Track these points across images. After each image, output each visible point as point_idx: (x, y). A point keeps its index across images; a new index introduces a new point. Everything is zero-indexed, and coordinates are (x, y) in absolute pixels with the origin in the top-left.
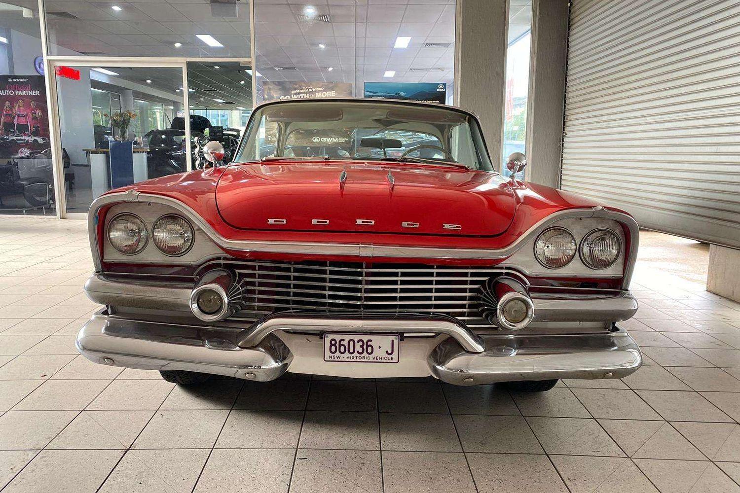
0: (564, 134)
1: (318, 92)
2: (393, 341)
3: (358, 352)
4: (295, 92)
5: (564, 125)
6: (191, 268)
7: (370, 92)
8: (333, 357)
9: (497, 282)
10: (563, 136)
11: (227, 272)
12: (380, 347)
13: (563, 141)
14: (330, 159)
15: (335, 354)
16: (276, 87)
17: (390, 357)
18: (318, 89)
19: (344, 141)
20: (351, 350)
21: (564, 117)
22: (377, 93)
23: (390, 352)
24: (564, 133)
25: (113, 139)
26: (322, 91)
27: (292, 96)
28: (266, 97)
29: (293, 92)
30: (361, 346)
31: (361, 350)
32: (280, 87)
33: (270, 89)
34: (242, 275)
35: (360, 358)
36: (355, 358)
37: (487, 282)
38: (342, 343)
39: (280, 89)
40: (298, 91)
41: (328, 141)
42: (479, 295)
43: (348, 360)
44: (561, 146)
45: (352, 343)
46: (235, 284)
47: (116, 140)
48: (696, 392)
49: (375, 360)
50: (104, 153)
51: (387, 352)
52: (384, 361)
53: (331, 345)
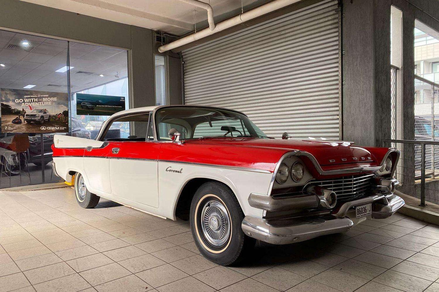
1: (45, 97)
4: (27, 96)
7: (80, 99)
16: (12, 93)
18: (44, 96)
19: (64, 129)
22: (84, 100)
26: (47, 97)
27: (25, 99)
28: (4, 99)
29: (25, 97)
32: (15, 93)
33: (6, 94)
39: (15, 94)
40: (29, 96)
41: (52, 129)
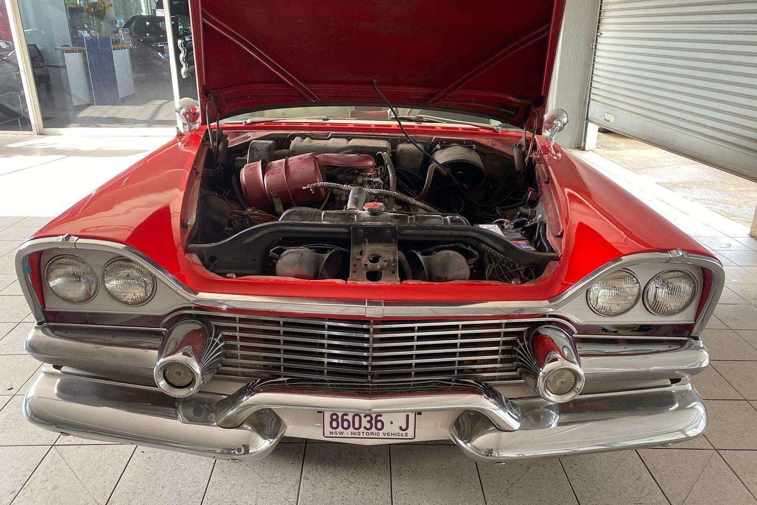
0: (599, 34)
2: (408, 416)
3: (365, 428)
5: (599, 22)
6: (156, 320)
8: (334, 433)
9: (538, 334)
10: (597, 36)
11: (201, 325)
12: (392, 423)
13: (596, 42)
14: (328, 120)
15: (337, 430)
17: (404, 433)
20: (357, 425)
21: (600, 13)
23: (404, 427)
24: (598, 32)
25: (88, 35)
30: (368, 422)
31: (368, 426)
34: (219, 329)
35: (368, 434)
36: (361, 434)
37: (525, 332)
38: (345, 417)
42: (515, 348)
43: (353, 436)
44: (594, 47)
45: (357, 418)
46: (212, 339)
47: (91, 36)
48: (747, 400)
49: (386, 436)
50: (80, 51)
51: (401, 428)
52: (397, 437)
53: (332, 420)
